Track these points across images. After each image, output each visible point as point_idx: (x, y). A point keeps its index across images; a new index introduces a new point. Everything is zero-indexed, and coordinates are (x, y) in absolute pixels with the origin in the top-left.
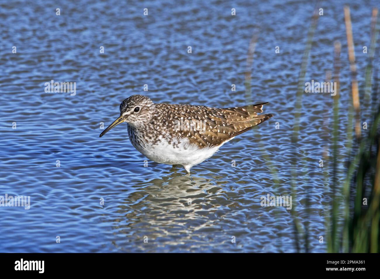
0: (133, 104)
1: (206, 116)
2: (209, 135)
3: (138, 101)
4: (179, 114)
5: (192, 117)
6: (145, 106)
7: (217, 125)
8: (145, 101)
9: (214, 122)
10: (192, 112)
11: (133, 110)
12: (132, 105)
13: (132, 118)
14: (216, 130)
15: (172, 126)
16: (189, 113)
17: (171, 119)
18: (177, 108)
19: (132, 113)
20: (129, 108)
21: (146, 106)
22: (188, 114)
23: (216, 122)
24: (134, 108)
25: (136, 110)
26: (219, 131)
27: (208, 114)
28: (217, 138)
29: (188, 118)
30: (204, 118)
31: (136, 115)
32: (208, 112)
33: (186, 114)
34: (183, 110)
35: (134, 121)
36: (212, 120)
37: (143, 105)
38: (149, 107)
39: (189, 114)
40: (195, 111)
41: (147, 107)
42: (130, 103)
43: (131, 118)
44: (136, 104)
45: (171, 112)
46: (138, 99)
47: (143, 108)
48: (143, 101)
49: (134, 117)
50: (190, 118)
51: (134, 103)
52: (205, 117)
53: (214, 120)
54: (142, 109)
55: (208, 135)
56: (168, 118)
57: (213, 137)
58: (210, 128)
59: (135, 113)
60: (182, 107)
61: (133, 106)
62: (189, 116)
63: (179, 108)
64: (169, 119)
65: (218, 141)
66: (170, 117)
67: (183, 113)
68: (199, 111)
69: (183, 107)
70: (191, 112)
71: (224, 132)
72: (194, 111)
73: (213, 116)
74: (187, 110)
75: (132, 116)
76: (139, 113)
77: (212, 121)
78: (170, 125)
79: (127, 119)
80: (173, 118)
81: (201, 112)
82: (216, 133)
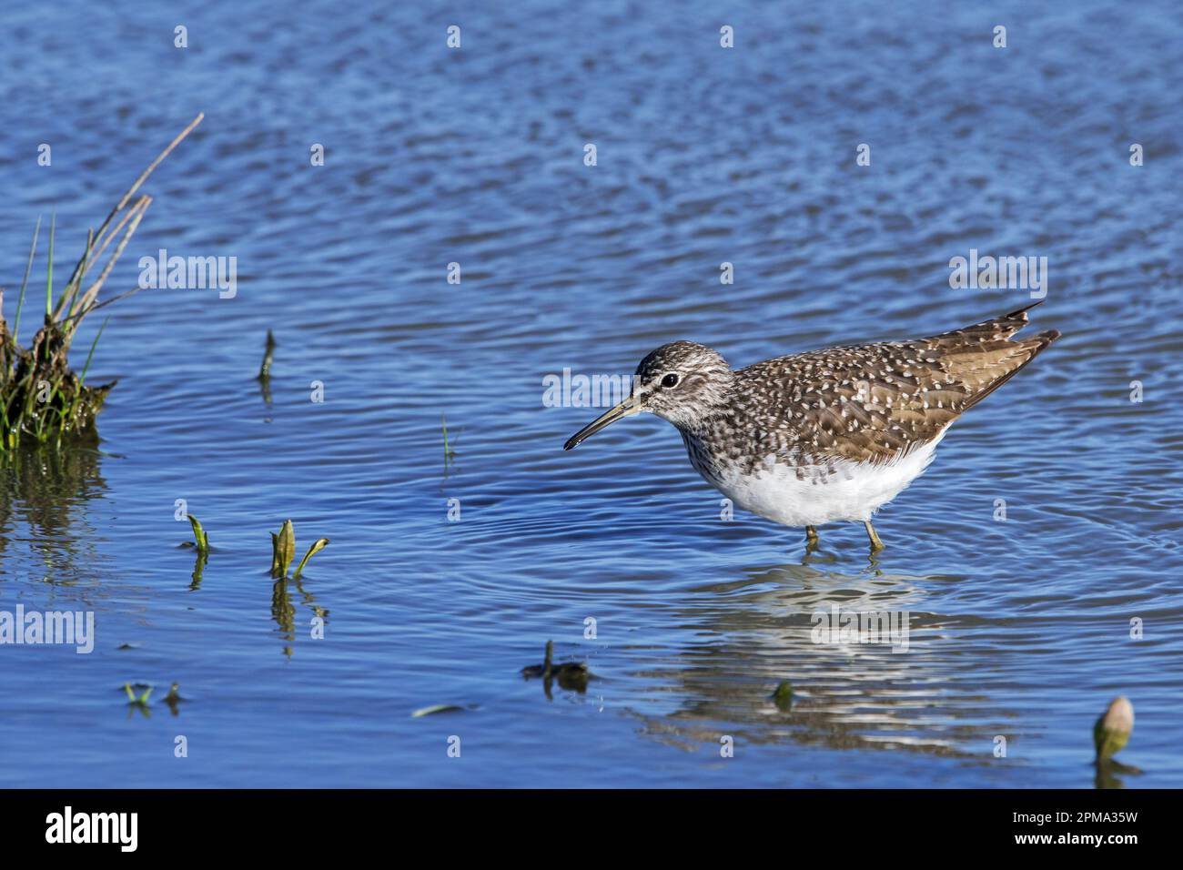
0: (659, 367)
1: (889, 369)
2: (902, 421)
3: (674, 357)
4: (816, 380)
5: (854, 379)
6: (694, 373)
7: (919, 386)
8: (694, 360)
9: (912, 378)
10: (850, 365)
11: (658, 381)
12: (657, 368)
13: (658, 402)
14: (917, 404)
15: (803, 417)
16: (842, 370)
17: (796, 400)
18: (809, 367)
19: (657, 390)
20: (649, 376)
21: (699, 371)
22: (840, 374)
23: (917, 378)
24: (662, 376)
25: (669, 381)
26: (926, 406)
27: (892, 363)
28: (925, 423)
29: (841, 383)
30: (883, 374)
31: (669, 394)
32: (891, 357)
33: (835, 375)
34: (826, 366)
35: (666, 410)
36: (907, 374)
37: (688, 370)
38: (705, 376)
39: (844, 373)
40: (858, 362)
41: (701, 374)
42: (653, 364)
43: (656, 401)
44: (666, 366)
45: (794, 381)
46: (675, 352)
47: (688, 377)
48: (688, 359)
49: (665, 399)
50: (845, 382)
51: (662, 362)
52: (885, 371)
53: (910, 375)
54: (684, 380)
55: (899, 420)
56: (791, 398)
57: (913, 422)
58: (902, 398)
59: (664, 388)
60: (821, 358)
61: (658, 371)
62: (845, 377)
63: (814, 365)
64: (794, 398)
65: (928, 430)
66: (794, 395)
67: (826, 373)
68: (869, 359)
69: (825, 360)
70: (847, 366)
71: (940, 405)
72: (855, 361)
73: (906, 366)
74: (837, 364)
75: (659, 396)
76: (677, 390)
77: (908, 378)
78: (799, 415)
79: (647, 405)
80: (804, 392)
81: (873, 360)
82: (921, 410)
